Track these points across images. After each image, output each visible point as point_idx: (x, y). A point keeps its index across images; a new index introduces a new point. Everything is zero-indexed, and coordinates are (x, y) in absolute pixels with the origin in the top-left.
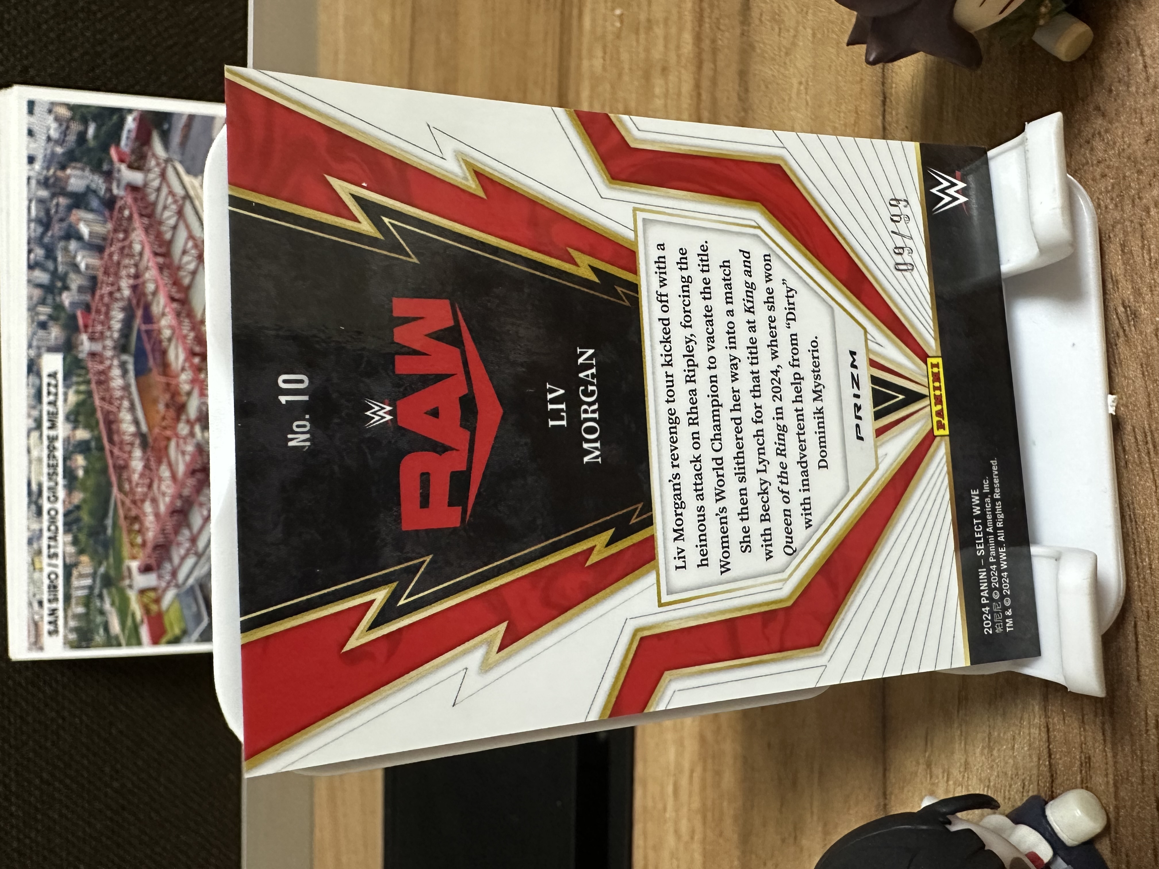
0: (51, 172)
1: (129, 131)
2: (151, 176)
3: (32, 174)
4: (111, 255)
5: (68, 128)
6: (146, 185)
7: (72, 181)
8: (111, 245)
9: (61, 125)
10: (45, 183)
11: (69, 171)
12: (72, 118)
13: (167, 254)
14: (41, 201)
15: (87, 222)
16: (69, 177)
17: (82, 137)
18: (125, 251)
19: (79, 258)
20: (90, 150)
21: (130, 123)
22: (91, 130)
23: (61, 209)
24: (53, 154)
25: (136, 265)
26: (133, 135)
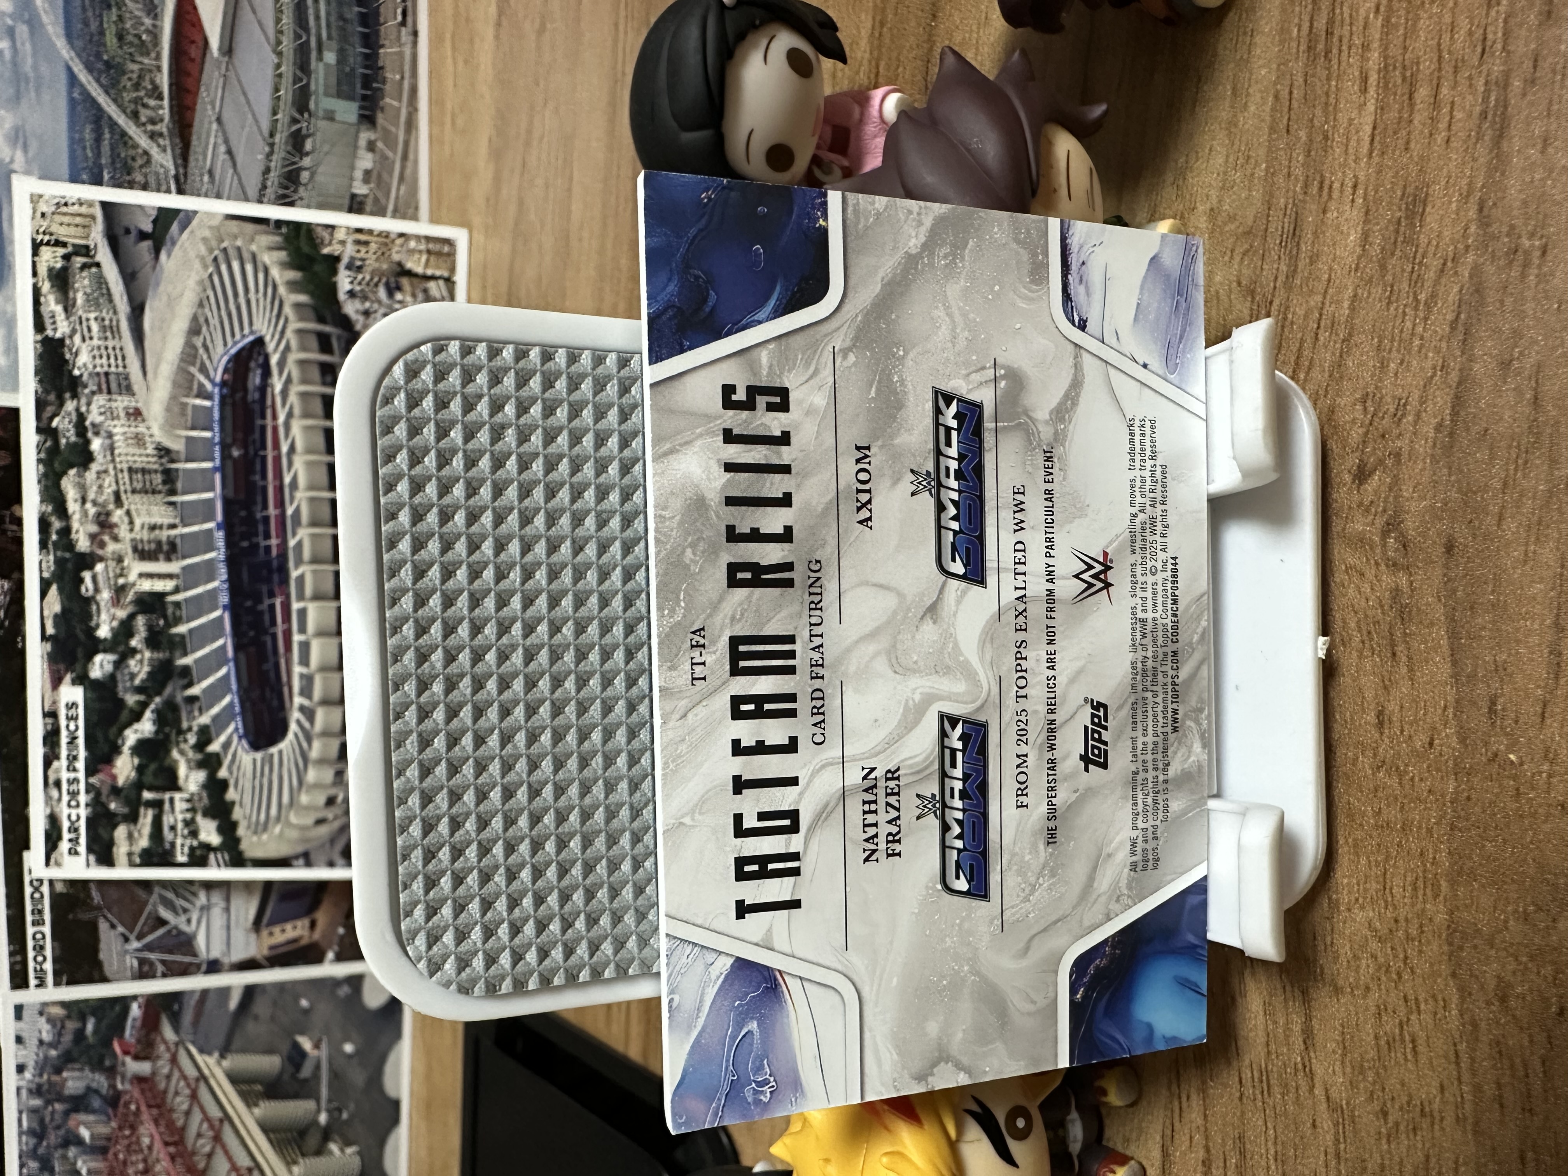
0: (45, 1077)
1: (134, 1020)
2: (160, 1063)
3: (23, 1083)
4: (116, 1155)
5: (63, 1027)
6: (154, 1073)
7: (70, 1084)
8: (117, 1142)
9: (54, 1026)
10: (37, 1091)
11: (65, 1074)
12: (68, 1017)
13: (180, 1142)
14: (33, 1111)
15: (87, 1126)
16: (66, 1080)
17: (80, 1034)
18: (133, 1147)
19: (80, 1163)
20: (90, 1047)
21: (135, 1010)
22: (90, 1027)
23: (57, 1116)
24: (46, 1058)
25: (145, 1160)
26: (138, 1024)
